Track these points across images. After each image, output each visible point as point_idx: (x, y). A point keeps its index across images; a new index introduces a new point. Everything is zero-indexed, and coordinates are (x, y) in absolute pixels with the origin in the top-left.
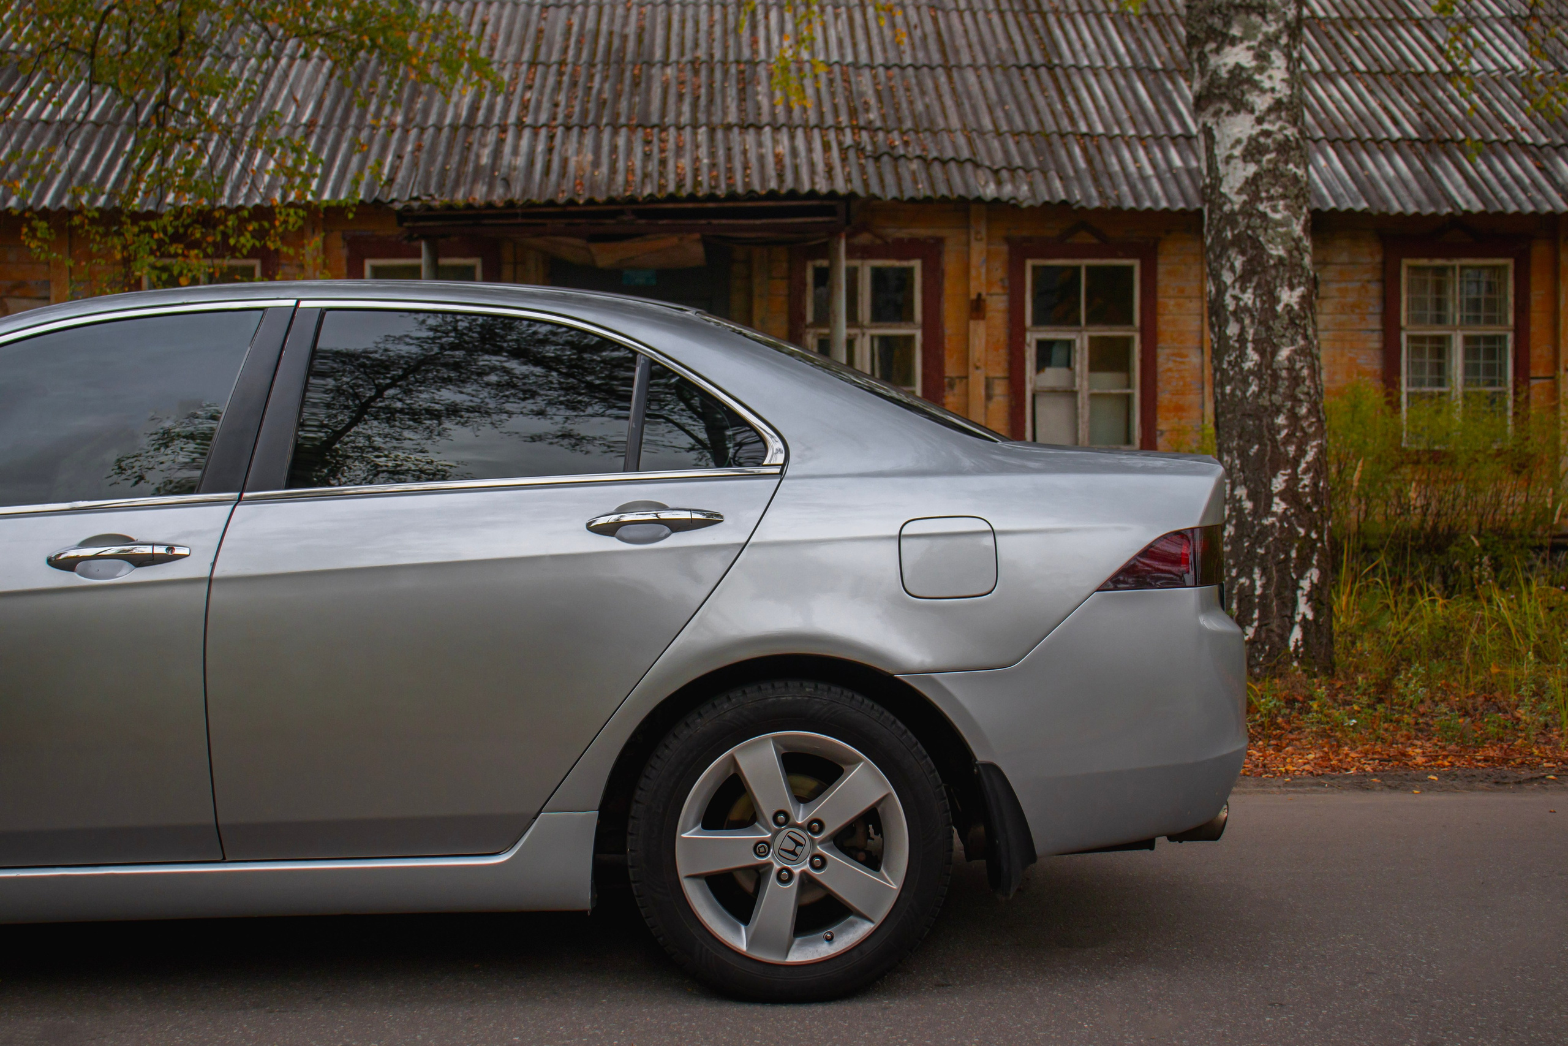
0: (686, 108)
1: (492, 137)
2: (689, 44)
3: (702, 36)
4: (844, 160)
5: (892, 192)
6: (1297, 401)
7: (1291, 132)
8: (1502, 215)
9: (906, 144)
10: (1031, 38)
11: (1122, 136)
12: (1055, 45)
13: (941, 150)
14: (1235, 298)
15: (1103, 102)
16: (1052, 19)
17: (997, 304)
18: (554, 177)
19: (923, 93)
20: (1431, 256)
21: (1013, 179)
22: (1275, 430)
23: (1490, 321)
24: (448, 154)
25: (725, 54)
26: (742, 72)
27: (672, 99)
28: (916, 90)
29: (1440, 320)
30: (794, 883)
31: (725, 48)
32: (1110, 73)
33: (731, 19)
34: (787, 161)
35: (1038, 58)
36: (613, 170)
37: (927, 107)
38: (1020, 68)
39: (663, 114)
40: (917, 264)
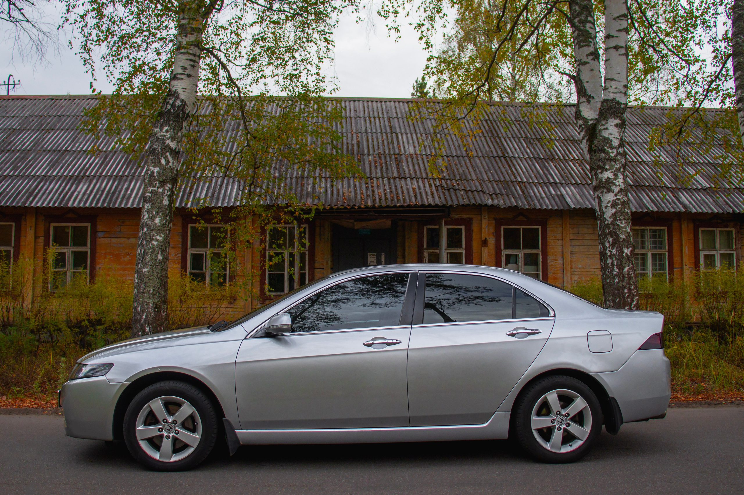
0: (379, 171)
1: (311, 181)
2: (376, 148)
3: (380, 144)
4: (437, 190)
5: (455, 202)
6: (631, 285)
7: (625, 198)
8: (663, 212)
9: (458, 185)
10: (496, 147)
11: (533, 182)
12: (506, 149)
13: (471, 187)
14: (610, 251)
15: (525, 170)
16: (503, 140)
17: (492, 242)
18: (335, 196)
19: (461, 166)
20: (640, 226)
21: (497, 198)
22: (624, 294)
23: (660, 248)
24: (296, 188)
25: (390, 151)
26: (396, 158)
27: (373, 168)
28: (459, 165)
29: (643, 248)
30: (562, 431)
31: (389, 149)
32: (525, 159)
33: (390, 138)
34: (417, 190)
35: (500, 154)
36: (356, 194)
37: (463, 171)
38: (494, 157)
39: (371, 174)
40: (463, 227)
